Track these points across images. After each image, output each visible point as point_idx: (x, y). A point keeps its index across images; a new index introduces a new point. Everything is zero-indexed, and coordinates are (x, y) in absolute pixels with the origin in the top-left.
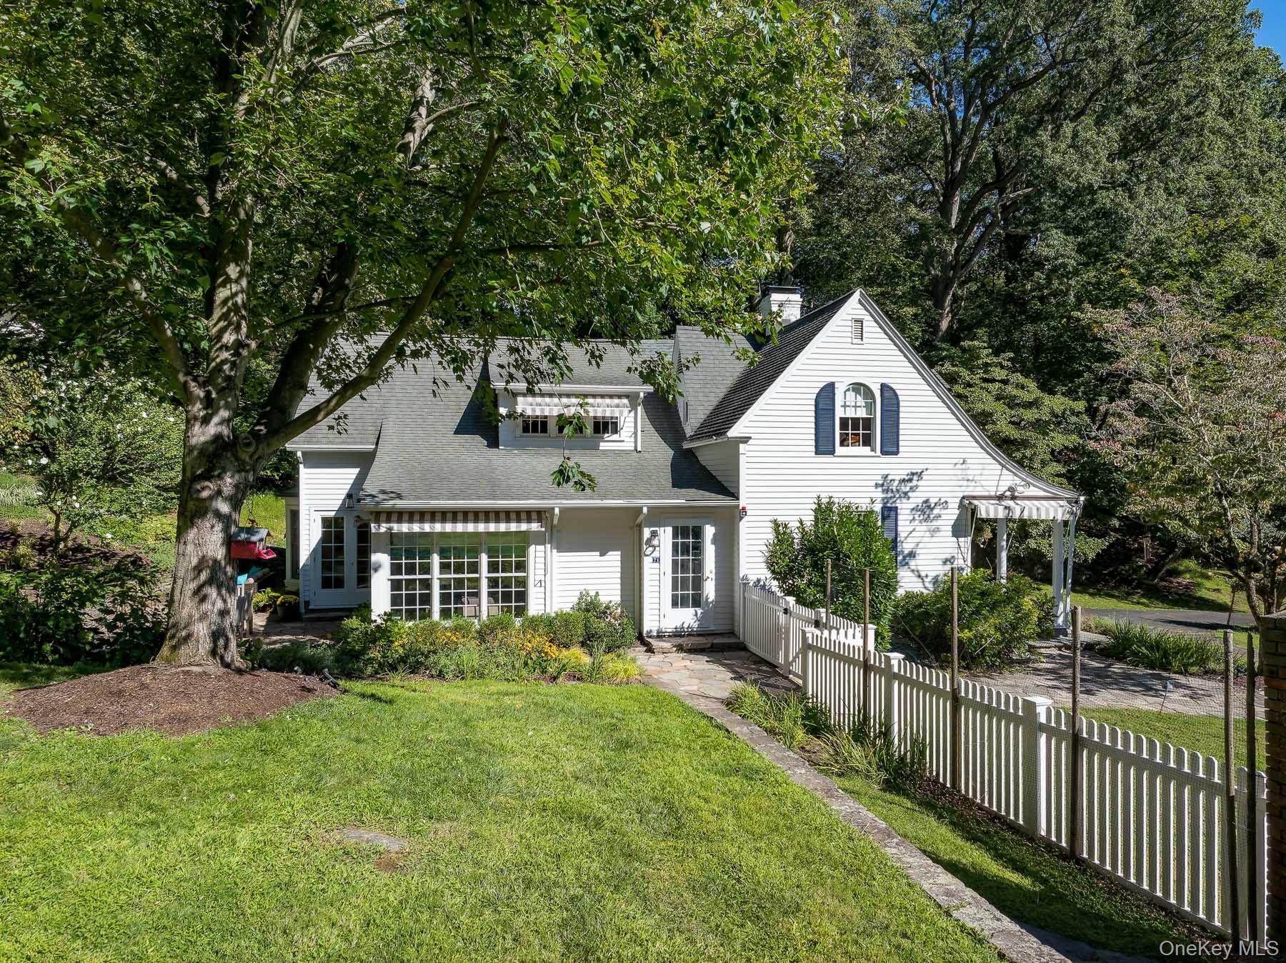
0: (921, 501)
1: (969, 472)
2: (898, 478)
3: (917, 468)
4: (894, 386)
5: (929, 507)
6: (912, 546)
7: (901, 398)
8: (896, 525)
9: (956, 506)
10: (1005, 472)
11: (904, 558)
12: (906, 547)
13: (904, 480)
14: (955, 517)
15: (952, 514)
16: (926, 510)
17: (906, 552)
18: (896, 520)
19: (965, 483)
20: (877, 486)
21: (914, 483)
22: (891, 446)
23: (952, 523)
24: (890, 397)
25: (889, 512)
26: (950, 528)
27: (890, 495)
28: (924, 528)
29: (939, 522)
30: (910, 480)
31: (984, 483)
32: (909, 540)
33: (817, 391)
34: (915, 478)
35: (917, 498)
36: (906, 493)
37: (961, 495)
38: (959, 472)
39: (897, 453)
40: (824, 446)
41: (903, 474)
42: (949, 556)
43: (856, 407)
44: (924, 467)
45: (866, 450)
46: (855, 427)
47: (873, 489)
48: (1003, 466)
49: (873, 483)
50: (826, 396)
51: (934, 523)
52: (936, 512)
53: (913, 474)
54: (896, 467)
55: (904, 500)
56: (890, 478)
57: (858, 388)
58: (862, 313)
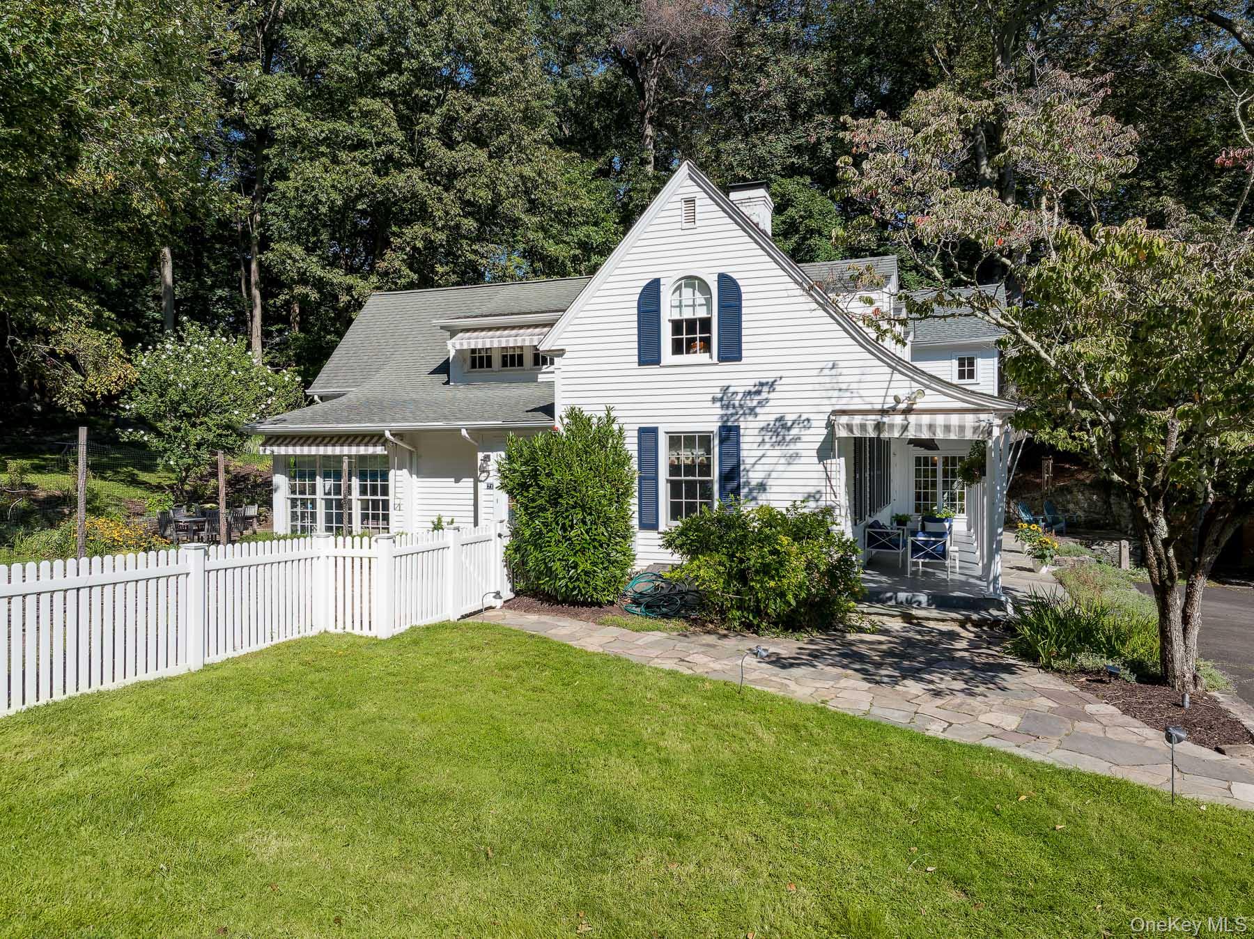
0: (773, 417)
1: (841, 379)
2: (742, 390)
3: (768, 376)
4: (734, 276)
5: (784, 427)
6: (762, 475)
7: (743, 289)
8: (739, 450)
9: (824, 423)
10: (897, 376)
11: (751, 491)
12: (755, 477)
13: (749, 393)
14: (822, 438)
15: (817, 434)
16: (780, 430)
17: (754, 483)
18: (738, 443)
19: (836, 394)
20: (714, 400)
21: (764, 395)
22: (731, 352)
23: (817, 445)
24: (730, 290)
25: (729, 434)
26: (814, 453)
27: (731, 411)
28: (778, 453)
29: (799, 445)
30: (758, 392)
31: (862, 393)
32: (757, 467)
33: (640, 290)
34: (765, 389)
35: (767, 415)
36: (752, 409)
37: (830, 409)
38: (827, 379)
39: (739, 358)
40: (648, 354)
41: (749, 384)
42: (812, 490)
43: (694, 306)
44: (779, 374)
45: (702, 357)
46: (691, 330)
47: (710, 404)
48: (894, 369)
49: (710, 397)
50: (650, 296)
51: (792, 446)
52: (794, 431)
53: (762, 384)
54: (739, 377)
55: (750, 418)
56: (731, 390)
57: (692, 281)
58: (692, 190)
